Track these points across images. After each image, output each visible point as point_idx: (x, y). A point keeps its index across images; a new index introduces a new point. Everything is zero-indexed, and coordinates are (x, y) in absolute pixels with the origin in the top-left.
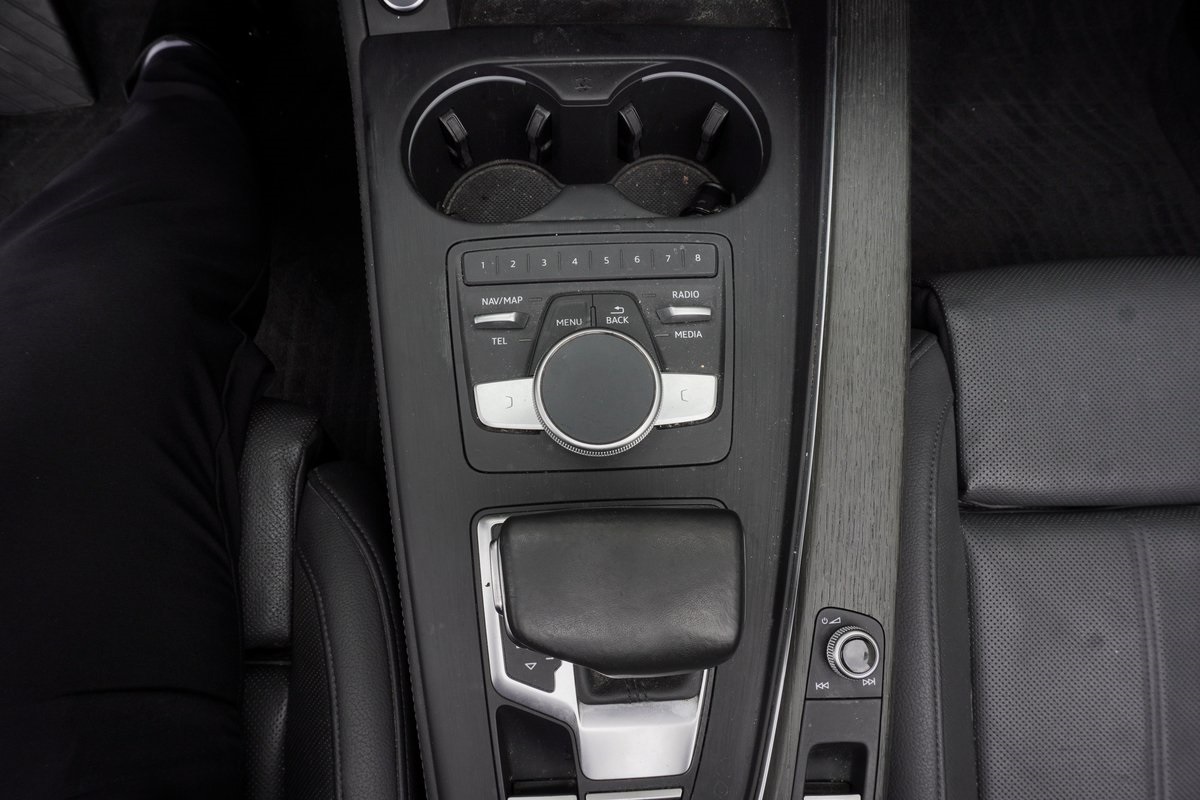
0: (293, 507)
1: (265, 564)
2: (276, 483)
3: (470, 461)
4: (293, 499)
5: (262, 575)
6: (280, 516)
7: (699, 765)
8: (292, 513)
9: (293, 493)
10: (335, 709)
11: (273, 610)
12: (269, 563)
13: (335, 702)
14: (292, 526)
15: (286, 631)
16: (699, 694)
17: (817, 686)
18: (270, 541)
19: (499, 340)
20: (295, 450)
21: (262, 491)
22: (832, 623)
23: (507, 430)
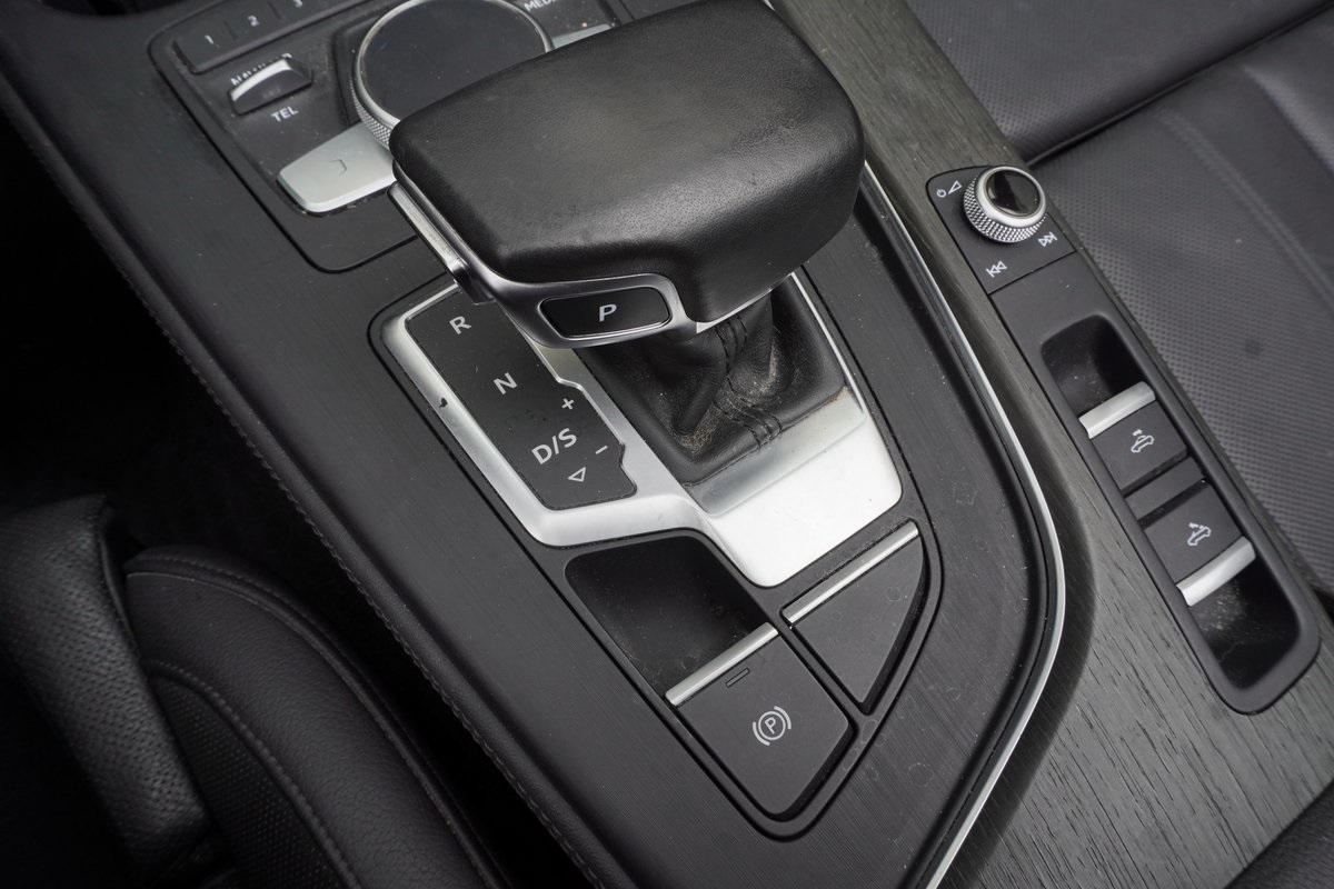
0: (116, 615)
1: (110, 720)
2: (70, 589)
3: (322, 265)
4: (112, 605)
5: (111, 739)
6: (100, 635)
7: (911, 475)
8: (121, 625)
9: (108, 595)
10: (322, 832)
11: (157, 785)
12: (116, 716)
13: (315, 822)
14: (130, 645)
15: (196, 810)
16: (846, 383)
17: (991, 273)
18: (102, 680)
19: (283, 113)
20: (84, 540)
21: (52, 612)
22: (952, 191)
23: (357, 202)
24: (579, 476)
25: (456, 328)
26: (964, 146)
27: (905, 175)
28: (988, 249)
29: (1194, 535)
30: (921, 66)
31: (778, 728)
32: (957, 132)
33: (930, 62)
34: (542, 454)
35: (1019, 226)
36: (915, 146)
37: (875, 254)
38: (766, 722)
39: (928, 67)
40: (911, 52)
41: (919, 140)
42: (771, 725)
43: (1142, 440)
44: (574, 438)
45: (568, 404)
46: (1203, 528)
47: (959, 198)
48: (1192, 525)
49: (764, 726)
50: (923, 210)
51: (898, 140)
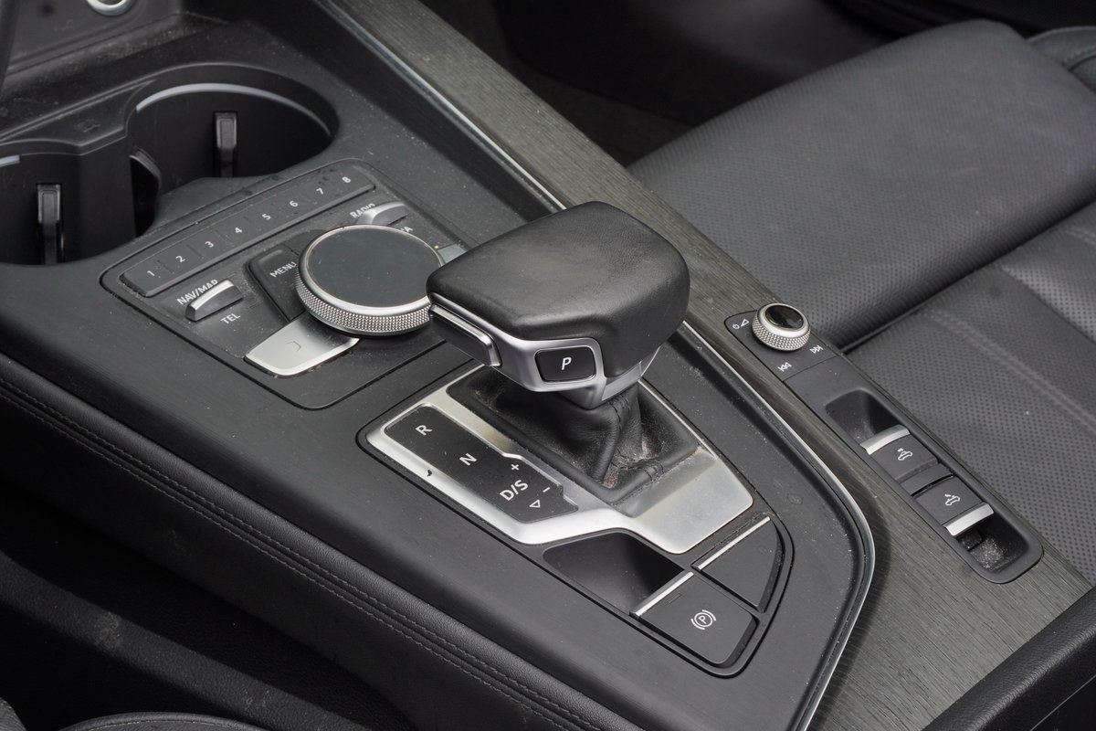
3: (306, 406)
16: (699, 444)
17: (782, 369)
19: (229, 318)
22: (743, 325)
23: (314, 368)
24: (537, 504)
25: (422, 432)
26: (744, 299)
27: (708, 319)
28: (777, 357)
29: (949, 500)
30: (702, 252)
31: (708, 620)
32: (738, 291)
33: (707, 250)
34: (508, 495)
35: (793, 337)
36: (711, 301)
37: (698, 373)
38: (700, 618)
39: (706, 253)
40: (692, 244)
41: (712, 296)
42: (703, 620)
43: (904, 455)
44: (526, 486)
45: (515, 467)
46: (954, 497)
47: (750, 328)
48: (947, 496)
49: (698, 620)
50: (725, 338)
51: (698, 297)
